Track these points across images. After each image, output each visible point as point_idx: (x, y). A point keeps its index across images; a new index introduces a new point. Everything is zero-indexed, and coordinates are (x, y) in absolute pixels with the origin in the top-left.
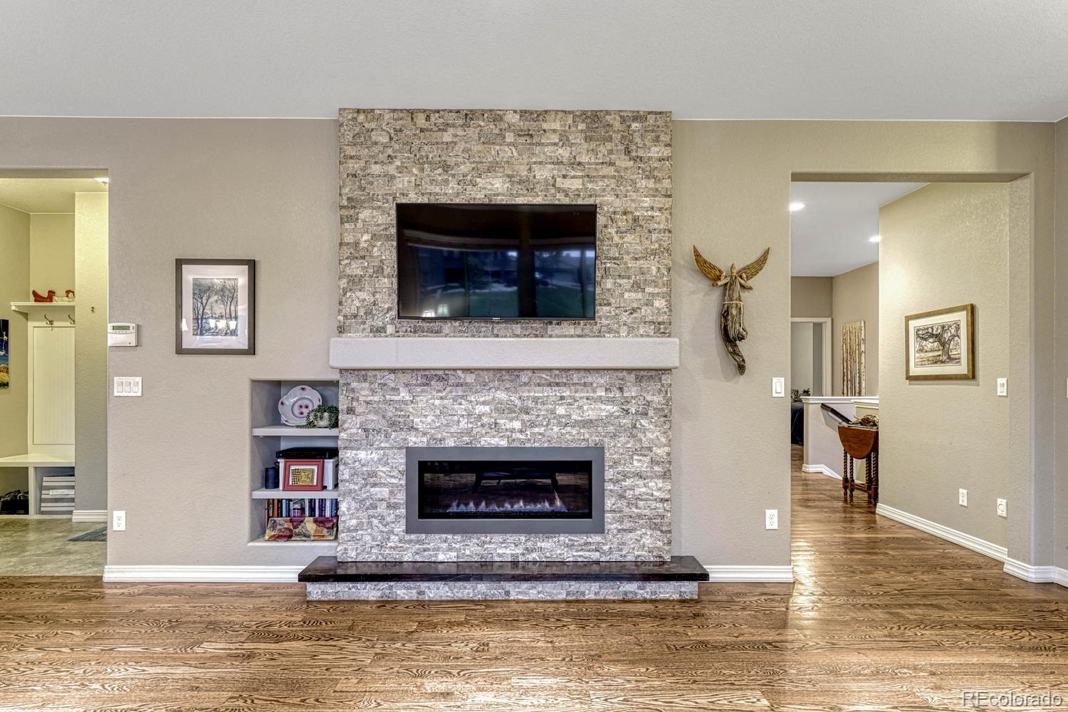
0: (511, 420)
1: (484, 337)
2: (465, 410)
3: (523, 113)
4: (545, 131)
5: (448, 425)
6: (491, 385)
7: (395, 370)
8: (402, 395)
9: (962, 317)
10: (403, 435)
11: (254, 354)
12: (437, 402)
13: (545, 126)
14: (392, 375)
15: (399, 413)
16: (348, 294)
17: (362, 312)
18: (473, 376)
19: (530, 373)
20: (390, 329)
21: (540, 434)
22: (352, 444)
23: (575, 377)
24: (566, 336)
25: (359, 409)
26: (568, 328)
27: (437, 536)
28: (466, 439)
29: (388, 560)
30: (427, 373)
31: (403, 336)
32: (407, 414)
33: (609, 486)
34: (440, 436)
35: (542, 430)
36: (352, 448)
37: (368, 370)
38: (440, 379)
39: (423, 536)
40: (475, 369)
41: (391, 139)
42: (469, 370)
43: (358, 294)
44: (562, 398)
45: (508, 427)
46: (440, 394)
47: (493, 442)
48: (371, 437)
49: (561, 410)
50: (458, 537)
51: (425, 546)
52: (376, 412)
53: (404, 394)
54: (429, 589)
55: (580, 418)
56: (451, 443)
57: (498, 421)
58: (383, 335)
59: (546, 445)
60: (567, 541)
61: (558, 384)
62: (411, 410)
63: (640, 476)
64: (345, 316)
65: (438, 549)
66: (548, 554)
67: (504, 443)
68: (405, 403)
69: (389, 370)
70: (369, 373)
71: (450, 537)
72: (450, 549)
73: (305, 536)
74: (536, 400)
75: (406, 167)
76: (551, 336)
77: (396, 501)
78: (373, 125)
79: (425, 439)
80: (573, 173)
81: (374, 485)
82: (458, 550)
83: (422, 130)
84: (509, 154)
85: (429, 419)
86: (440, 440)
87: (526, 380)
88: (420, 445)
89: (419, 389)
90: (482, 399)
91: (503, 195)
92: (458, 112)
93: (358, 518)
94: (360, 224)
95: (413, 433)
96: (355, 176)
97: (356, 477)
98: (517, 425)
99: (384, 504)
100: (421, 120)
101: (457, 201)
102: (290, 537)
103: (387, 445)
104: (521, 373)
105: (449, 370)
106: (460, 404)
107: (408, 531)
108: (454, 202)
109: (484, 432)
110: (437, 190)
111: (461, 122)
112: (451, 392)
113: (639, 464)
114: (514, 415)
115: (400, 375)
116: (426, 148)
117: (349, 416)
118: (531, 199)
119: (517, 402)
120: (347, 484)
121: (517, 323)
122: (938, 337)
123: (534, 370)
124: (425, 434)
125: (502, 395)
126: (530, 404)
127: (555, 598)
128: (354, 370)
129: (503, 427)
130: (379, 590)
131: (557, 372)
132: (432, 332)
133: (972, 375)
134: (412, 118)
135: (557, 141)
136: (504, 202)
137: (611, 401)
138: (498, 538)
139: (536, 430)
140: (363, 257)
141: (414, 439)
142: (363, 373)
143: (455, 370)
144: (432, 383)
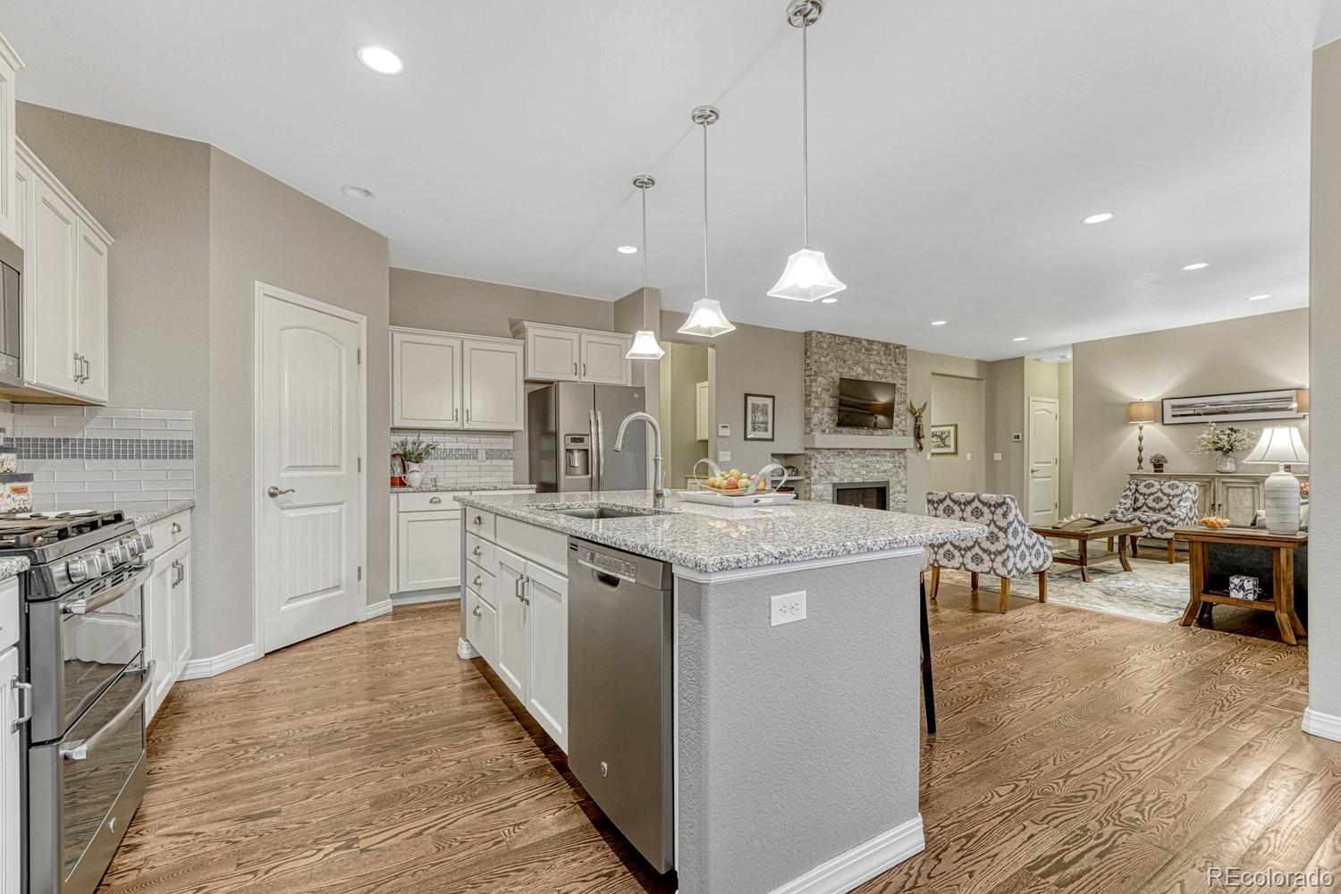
0: (863, 470)
2: (850, 466)
3: (868, 341)
4: (873, 349)
5: (845, 473)
6: (857, 456)
7: (829, 449)
9: (952, 429)
10: (831, 478)
11: (774, 441)
12: (842, 463)
13: (873, 347)
14: (828, 451)
15: (830, 468)
16: (814, 415)
17: (818, 423)
18: (852, 452)
20: (828, 430)
21: (872, 476)
22: (815, 482)
23: (882, 453)
24: (879, 435)
25: (818, 467)
26: (880, 432)
28: (851, 479)
30: (838, 450)
31: (832, 434)
32: (833, 468)
33: (891, 497)
34: (842, 478)
35: (872, 474)
36: (815, 484)
37: (820, 449)
38: (843, 453)
40: (853, 449)
41: (828, 346)
42: (851, 449)
43: (817, 414)
44: (878, 461)
46: (842, 460)
47: (858, 480)
48: (821, 479)
52: (822, 468)
53: (832, 460)
55: (883, 469)
56: (846, 481)
57: (860, 471)
58: (826, 433)
59: (873, 481)
61: (877, 456)
63: (898, 492)
64: (813, 425)
67: (861, 481)
68: (832, 463)
69: (827, 449)
74: (871, 462)
75: (832, 360)
76: (874, 435)
78: (822, 340)
79: (838, 480)
83: (839, 345)
84: (863, 358)
85: (839, 471)
86: (843, 480)
87: (866, 453)
88: (837, 482)
89: (836, 457)
90: (854, 462)
91: (860, 375)
92: (849, 338)
94: (818, 383)
95: (835, 477)
96: (816, 361)
97: (816, 497)
98: (865, 472)
100: (837, 339)
103: (826, 482)
104: (866, 450)
105: (845, 449)
106: (849, 464)
109: (855, 476)
110: (842, 370)
111: (849, 342)
112: (846, 459)
113: (899, 488)
114: (864, 468)
115: (830, 451)
116: (838, 352)
117: (815, 469)
118: (869, 377)
119: (865, 463)
122: (940, 437)
123: (871, 449)
124: (838, 477)
125: (860, 460)
126: (869, 463)
128: (816, 449)
131: (876, 450)
132: (840, 432)
133: (956, 453)
135: (876, 354)
136: (860, 379)
137: (891, 462)
140: (819, 398)
141: (835, 480)
143: (847, 449)
144: (840, 455)
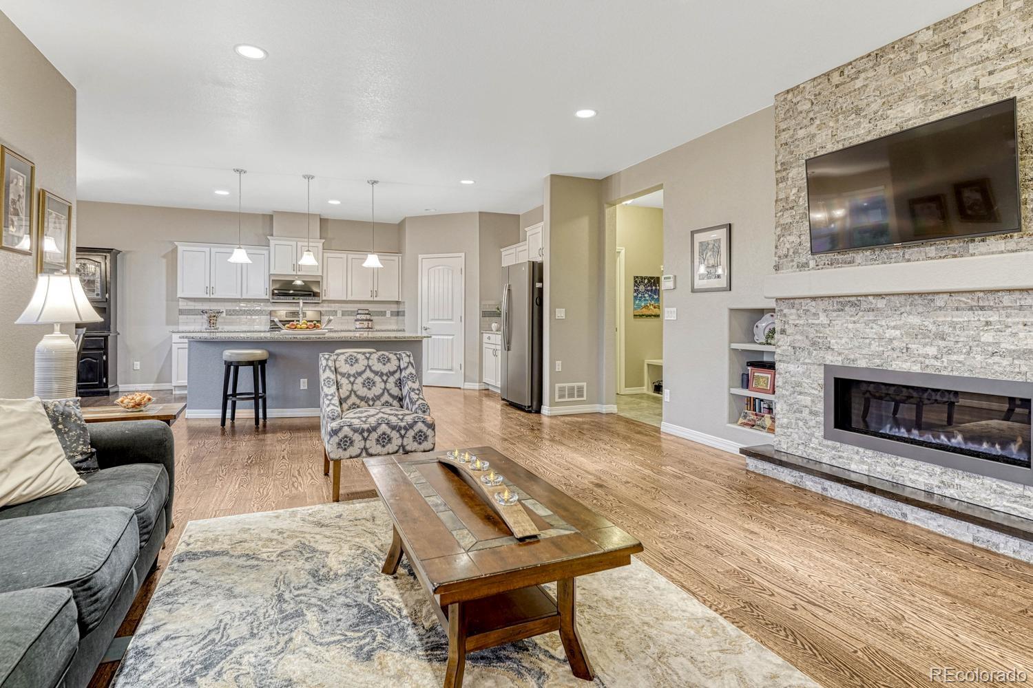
0: (925, 345)
1: (895, 262)
2: (876, 334)
3: (937, 27)
4: (964, 33)
5: (859, 347)
6: (903, 310)
7: (816, 298)
8: (821, 319)
10: (822, 353)
11: (730, 290)
12: (851, 326)
13: (964, 27)
14: (814, 302)
15: (819, 335)
16: (782, 239)
17: (791, 253)
18: (884, 301)
19: (946, 296)
20: (812, 264)
21: (960, 362)
22: (784, 358)
23: (1007, 300)
24: (993, 253)
25: (789, 331)
26: (995, 243)
27: (850, 447)
28: (878, 361)
29: (810, 458)
30: (841, 300)
31: (822, 268)
32: (825, 335)
34: (852, 357)
35: (961, 358)
36: (784, 362)
37: (795, 298)
38: (853, 305)
39: (838, 444)
40: (886, 295)
41: (812, 104)
42: (880, 295)
43: (788, 237)
44: (988, 324)
45: (921, 352)
46: (853, 319)
47: (904, 366)
48: (797, 353)
49: (987, 337)
50: (869, 453)
51: (840, 454)
52: (802, 333)
53: (823, 319)
54: (831, 487)
55: (1013, 347)
56: (862, 364)
57: (910, 346)
58: (807, 269)
59: (966, 375)
60: (994, 486)
61: (982, 308)
62: (828, 332)
64: (780, 257)
65: (851, 459)
66: (968, 495)
67: (916, 369)
68: (823, 326)
69: (811, 298)
70: (797, 301)
71: (861, 450)
72: (863, 462)
73: (763, 427)
74: (953, 325)
75: (824, 124)
76: (972, 255)
77: (816, 409)
78: (799, 98)
79: (840, 358)
80: (1004, 64)
81: (800, 393)
82: (868, 464)
83: (837, 86)
84: (922, 74)
85: (843, 341)
86: (853, 361)
87: (942, 304)
88: (836, 364)
89: (835, 314)
90: (893, 324)
91: (916, 118)
92: (869, 55)
93: (788, 418)
94: (789, 182)
95: (830, 352)
96: (786, 144)
97: (787, 384)
98: (932, 351)
99: (807, 411)
100: (836, 79)
101: (869, 138)
102: (753, 426)
103: (810, 361)
104: (936, 297)
105: (861, 296)
106: (872, 328)
107: (825, 437)
108: (866, 140)
109: (895, 356)
110: (851, 134)
111: (871, 64)
112: (863, 317)
114: (927, 340)
115: (819, 301)
116: (840, 100)
117: (782, 335)
118: (947, 112)
119: (933, 328)
120: (781, 390)
121: (931, 245)
123: (951, 293)
124: (840, 354)
125: (915, 320)
126: (947, 329)
127: (959, 538)
128: (786, 299)
129: (916, 352)
130: (792, 476)
131: (981, 295)
132: (845, 263)
134: (829, 79)
135: (981, 36)
136: (917, 125)
138: (910, 463)
139: (954, 357)
140: (792, 208)
141: (830, 358)
142: (792, 301)
143: (866, 296)
144: (846, 308)
